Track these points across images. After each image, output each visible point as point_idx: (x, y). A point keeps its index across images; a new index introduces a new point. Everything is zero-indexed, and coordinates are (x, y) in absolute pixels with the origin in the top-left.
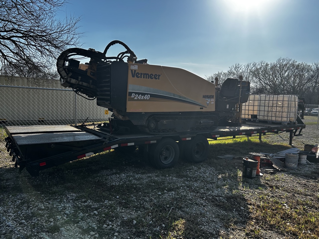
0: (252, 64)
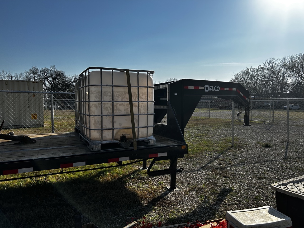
0: (289, 58)
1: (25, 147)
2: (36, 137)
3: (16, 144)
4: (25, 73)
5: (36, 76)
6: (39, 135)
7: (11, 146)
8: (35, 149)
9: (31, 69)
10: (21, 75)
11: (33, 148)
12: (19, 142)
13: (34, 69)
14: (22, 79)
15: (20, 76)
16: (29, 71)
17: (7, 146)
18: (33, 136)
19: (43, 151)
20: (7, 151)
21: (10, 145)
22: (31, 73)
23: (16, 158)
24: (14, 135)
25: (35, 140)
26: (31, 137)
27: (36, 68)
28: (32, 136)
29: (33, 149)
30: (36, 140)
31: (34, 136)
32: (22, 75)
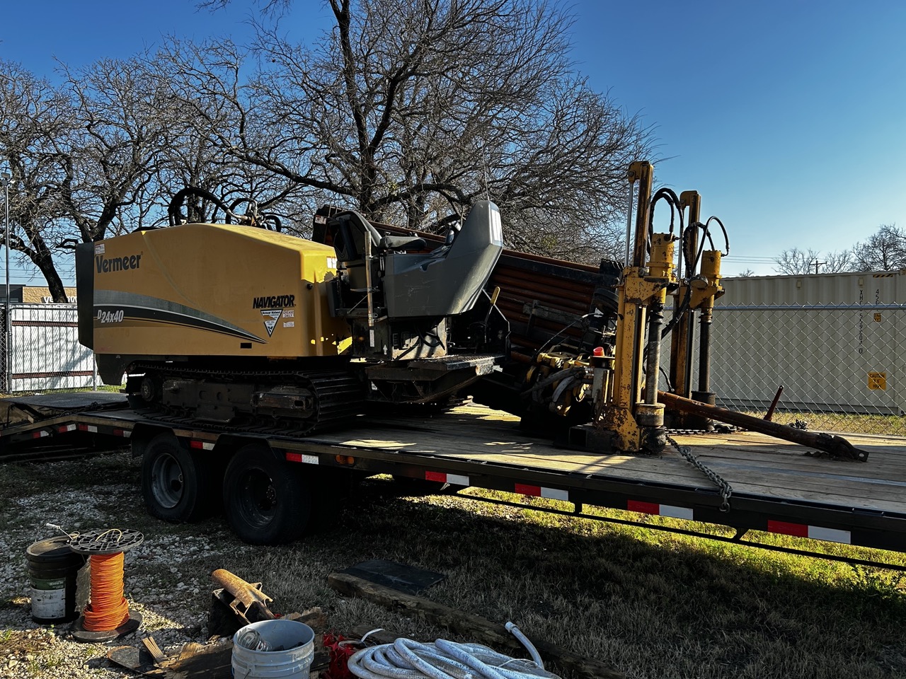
1: (834, 467)
2: (870, 444)
3: (808, 454)
4: (855, 251)
5: (891, 254)
6: (882, 441)
7: (796, 460)
8: (862, 480)
9: (877, 235)
10: (845, 257)
11: (858, 475)
12: (819, 451)
13: (884, 234)
14: (846, 269)
15: (841, 259)
16: (869, 243)
17: (786, 456)
18: (862, 439)
19: (887, 491)
20: (783, 471)
21: (793, 454)
22: (875, 247)
23: (804, 493)
24: (808, 431)
25: (866, 454)
26: (854, 441)
27: (892, 229)
28: (859, 439)
29: (857, 479)
30: (868, 453)
31: (865, 439)
32: (847, 258)
